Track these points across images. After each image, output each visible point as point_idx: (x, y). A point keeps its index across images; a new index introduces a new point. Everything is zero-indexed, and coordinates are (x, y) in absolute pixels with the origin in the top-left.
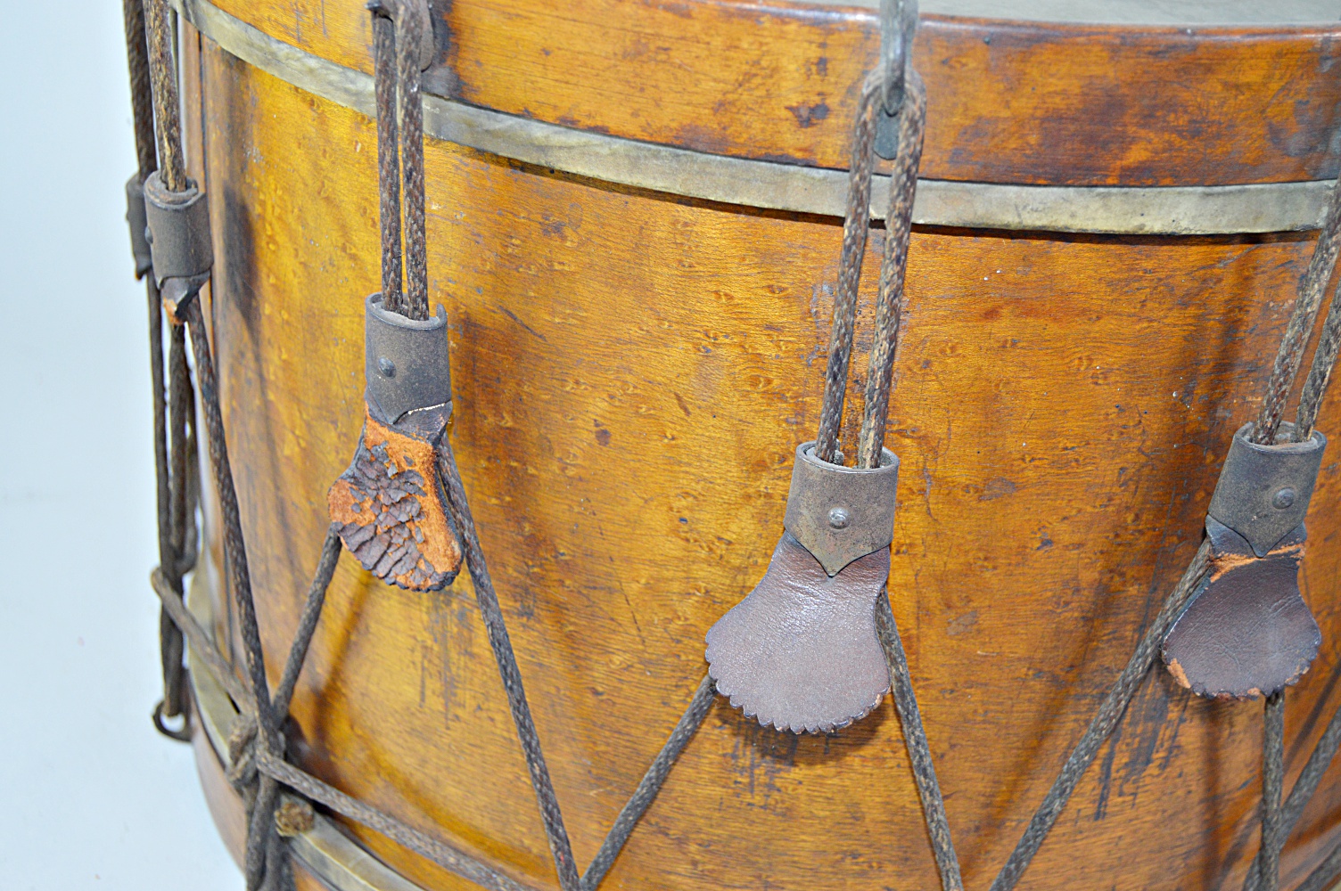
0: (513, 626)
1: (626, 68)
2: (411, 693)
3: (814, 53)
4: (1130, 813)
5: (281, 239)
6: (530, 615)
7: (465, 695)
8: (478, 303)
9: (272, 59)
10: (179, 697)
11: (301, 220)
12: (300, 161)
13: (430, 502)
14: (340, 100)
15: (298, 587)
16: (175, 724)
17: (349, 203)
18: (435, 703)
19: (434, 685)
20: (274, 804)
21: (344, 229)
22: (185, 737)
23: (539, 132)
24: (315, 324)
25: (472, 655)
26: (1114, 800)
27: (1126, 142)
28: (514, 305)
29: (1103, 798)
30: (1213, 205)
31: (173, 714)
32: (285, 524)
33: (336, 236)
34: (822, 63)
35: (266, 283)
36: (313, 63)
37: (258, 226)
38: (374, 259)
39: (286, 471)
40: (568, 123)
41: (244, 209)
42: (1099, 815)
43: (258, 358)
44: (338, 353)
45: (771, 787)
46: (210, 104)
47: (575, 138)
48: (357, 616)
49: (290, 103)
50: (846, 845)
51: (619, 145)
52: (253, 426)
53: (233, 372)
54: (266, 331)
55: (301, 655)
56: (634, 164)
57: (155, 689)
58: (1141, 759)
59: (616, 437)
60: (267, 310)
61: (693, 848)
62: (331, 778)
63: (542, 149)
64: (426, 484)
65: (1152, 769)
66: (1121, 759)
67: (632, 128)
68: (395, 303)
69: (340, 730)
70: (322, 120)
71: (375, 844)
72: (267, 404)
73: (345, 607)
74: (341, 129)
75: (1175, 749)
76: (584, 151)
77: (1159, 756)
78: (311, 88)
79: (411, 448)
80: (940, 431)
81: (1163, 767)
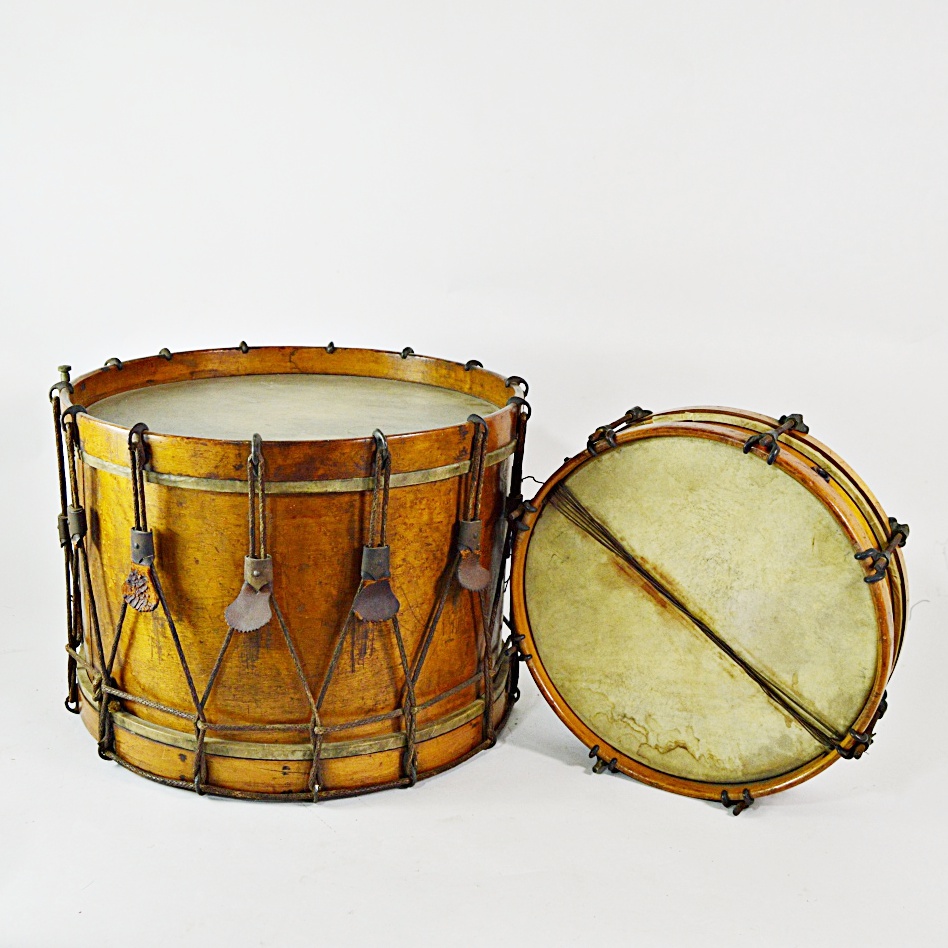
0: (176, 625)
1: (193, 459)
2: (149, 655)
3: (237, 452)
4: (363, 671)
5: (107, 519)
6: (181, 620)
7: (164, 651)
8: (162, 528)
9: (104, 467)
10: (75, 694)
11: (113, 512)
12: (112, 496)
13: (150, 584)
14: (123, 476)
15: (114, 630)
16: (73, 706)
17: (126, 505)
18: (156, 656)
19: (156, 650)
20: (108, 703)
21: (125, 513)
22: (77, 711)
23: (173, 478)
24: (117, 542)
25: (166, 637)
26: (357, 666)
27: (318, 469)
28: (172, 527)
29: (353, 665)
30: (345, 483)
31: (72, 702)
32: (110, 610)
33: (123, 515)
34: (239, 454)
35: (103, 534)
36: (115, 466)
37: (100, 517)
38: (133, 520)
39: (110, 592)
40: (180, 475)
41: (96, 513)
42: (353, 671)
43: (101, 559)
44: (124, 550)
45: (253, 666)
46: (86, 484)
47: (182, 478)
48: (133, 633)
49: (110, 479)
50: (277, 684)
51: (193, 479)
52: (100, 581)
53: (94, 566)
54: (103, 549)
55: (115, 649)
56: (198, 484)
57: (67, 693)
58: (363, 652)
59: (200, 561)
60: (103, 542)
61: (233, 690)
62: (124, 690)
63: (175, 482)
64: (147, 578)
65: (367, 656)
66: (356, 652)
67: (196, 475)
68: (139, 528)
69: (129, 676)
70: (118, 483)
71: (140, 714)
72: (104, 572)
73: (129, 632)
74: (123, 485)
75: (373, 650)
76: (184, 482)
77: (369, 651)
78: (114, 473)
79: (144, 568)
80: (286, 551)
81: (371, 655)
